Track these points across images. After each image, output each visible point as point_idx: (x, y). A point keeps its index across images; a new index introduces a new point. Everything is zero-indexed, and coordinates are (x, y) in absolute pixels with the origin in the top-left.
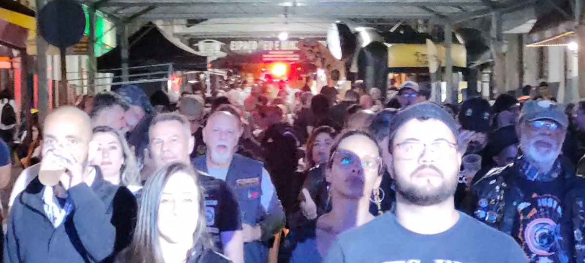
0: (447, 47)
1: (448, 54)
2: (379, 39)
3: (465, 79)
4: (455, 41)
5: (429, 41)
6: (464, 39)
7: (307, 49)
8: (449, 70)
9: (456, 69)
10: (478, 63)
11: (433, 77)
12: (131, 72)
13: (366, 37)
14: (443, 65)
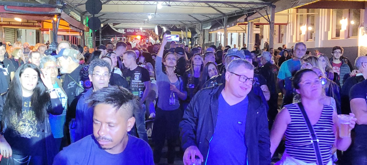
0: (186, 32)
1: (187, 34)
2: (169, 30)
3: (191, 41)
4: (188, 31)
5: (182, 31)
6: (190, 30)
7: (148, 32)
8: (187, 38)
9: (188, 38)
10: (195, 37)
11: (182, 40)
12: (102, 37)
13: (165, 29)
14: (185, 37)
